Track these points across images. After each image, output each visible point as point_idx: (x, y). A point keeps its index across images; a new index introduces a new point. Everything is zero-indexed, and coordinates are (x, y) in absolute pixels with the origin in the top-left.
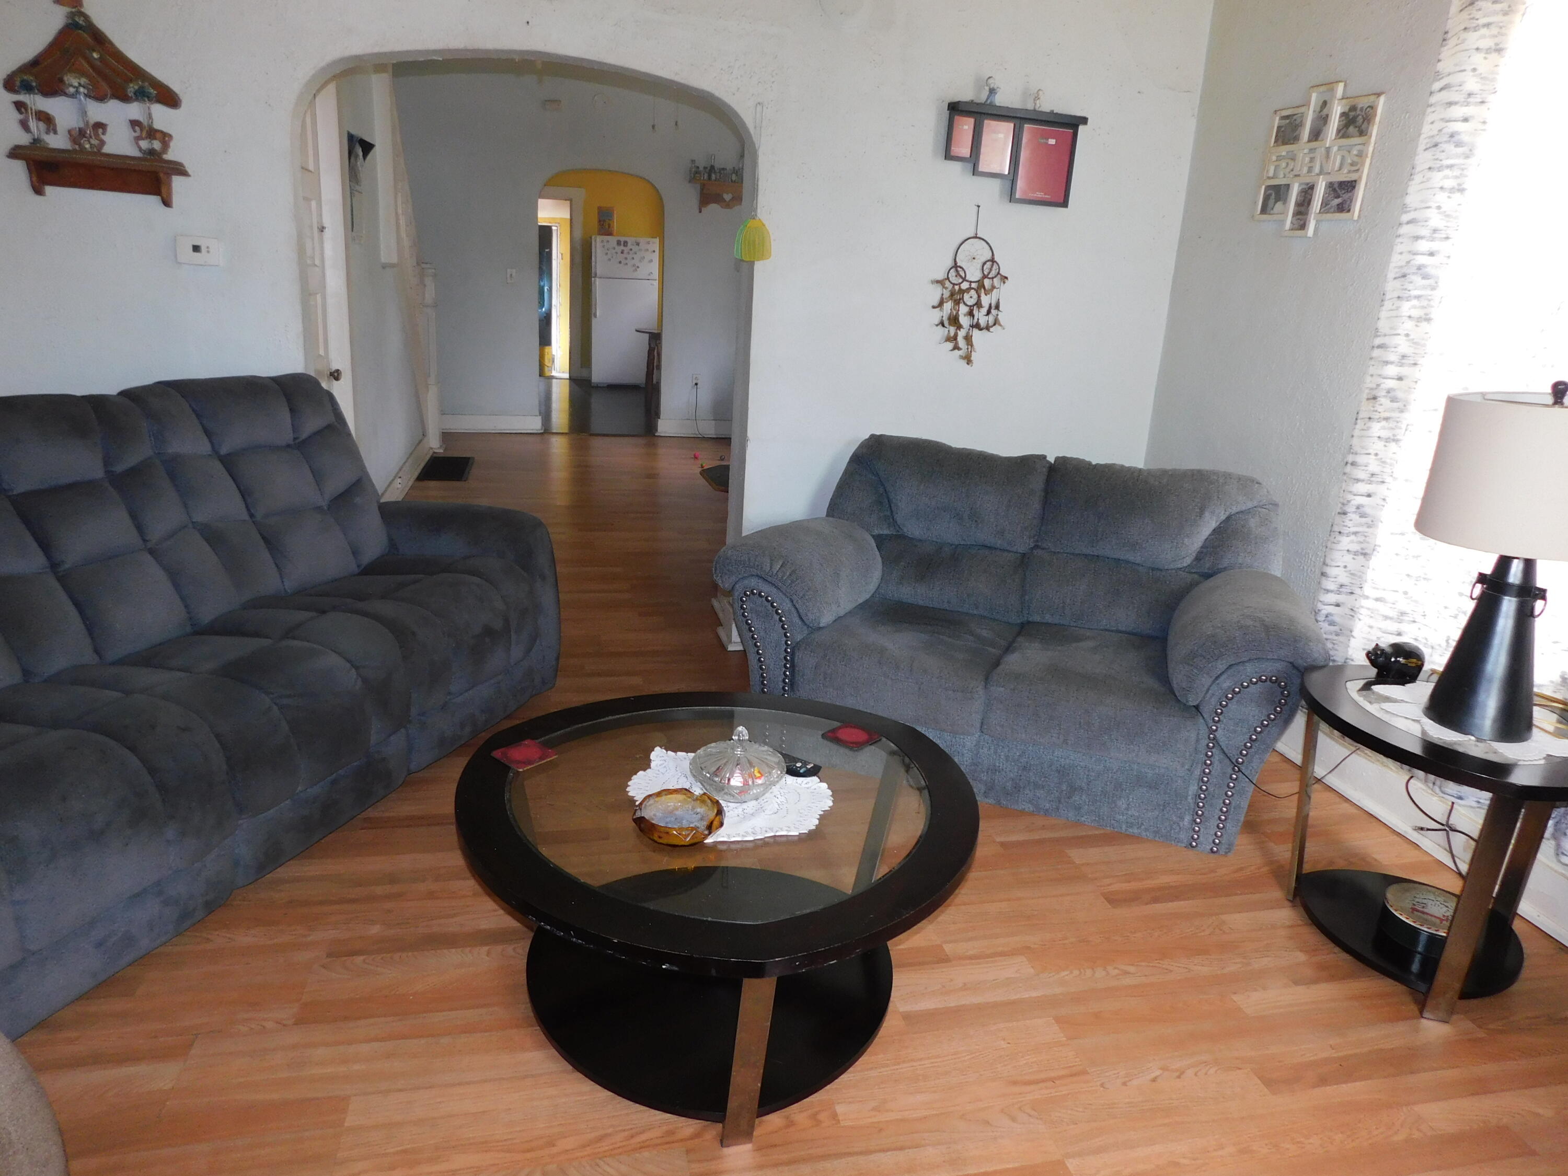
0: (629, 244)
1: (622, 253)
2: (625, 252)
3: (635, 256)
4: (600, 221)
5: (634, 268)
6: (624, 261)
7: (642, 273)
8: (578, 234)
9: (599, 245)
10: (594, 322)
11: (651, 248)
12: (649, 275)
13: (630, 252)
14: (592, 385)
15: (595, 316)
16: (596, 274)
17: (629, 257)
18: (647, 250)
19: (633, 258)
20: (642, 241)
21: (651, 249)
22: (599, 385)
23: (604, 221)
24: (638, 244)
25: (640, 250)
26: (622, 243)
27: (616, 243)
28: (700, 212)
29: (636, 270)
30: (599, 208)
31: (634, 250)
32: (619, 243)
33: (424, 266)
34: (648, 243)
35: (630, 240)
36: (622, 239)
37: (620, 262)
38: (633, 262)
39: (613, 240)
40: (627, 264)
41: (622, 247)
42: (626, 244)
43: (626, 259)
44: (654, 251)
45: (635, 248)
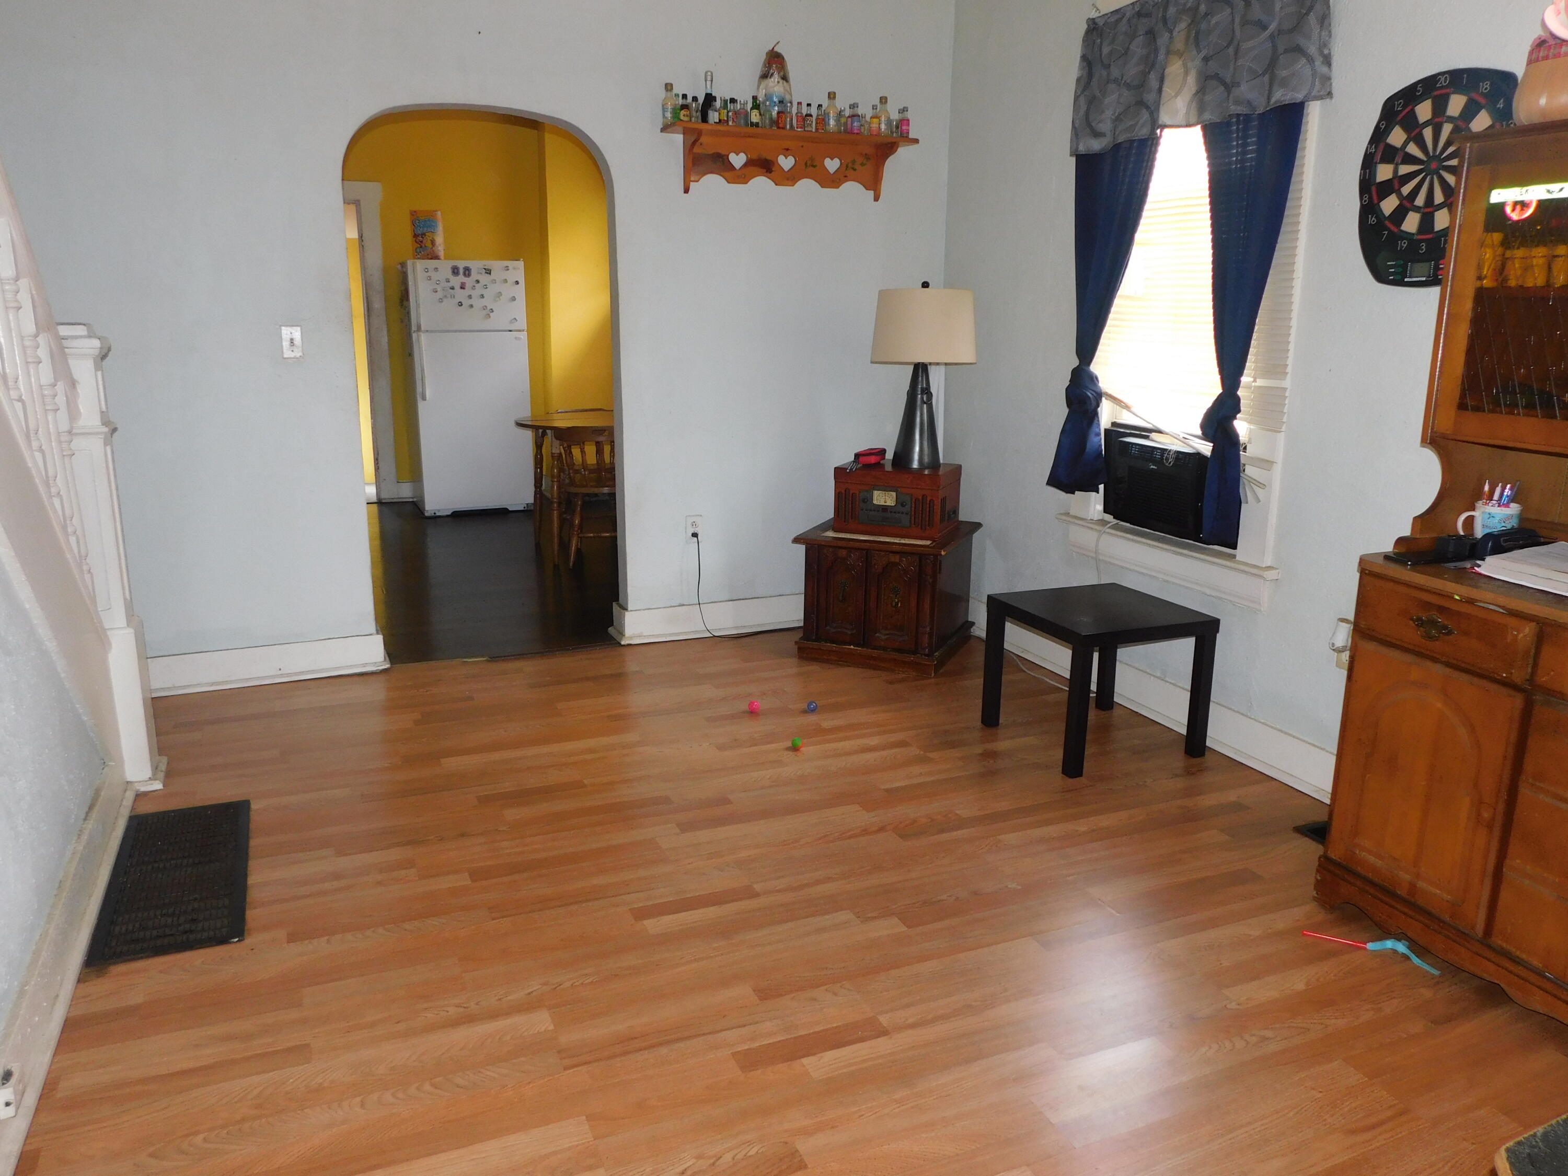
0: (473, 272)
1: (462, 287)
2: (467, 286)
3: (485, 292)
4: (415, 236)
5: (485, 312)
6: (466, 302)
7: (500, 319)
8: (376, 259)
9: (420, 274)
10: (422, 406)
11: (512, 276)
12: (511, 322)
13: (477, 285)
14: (426, 514)
15: (424, 398)
16: (419, 328)
17: (475, 293)
18: (506, 281)
19: (482, 296)
20: (497, 265)
21: (511, 280)
22: (438, 514)
23: (423, 235)
24: (488, 272)
25: (494, 281)
26: (461, 271)
27: (450, 271)
28: (686, 191)
29: (488, 316)
30: (413, 213)
31: (482, 282)
32: (455, 271)
33: (64, 331)
34: (507, 268)
35: (475, 265)
36: (461, 264)
37: (460, 304)
38: (483, 302)
39: (445, 266)
40: (471, 306)
41: (461, 278)
42: (467, 272)
43: (470, 297)
44: (517, 283)
45: (484, 279)
